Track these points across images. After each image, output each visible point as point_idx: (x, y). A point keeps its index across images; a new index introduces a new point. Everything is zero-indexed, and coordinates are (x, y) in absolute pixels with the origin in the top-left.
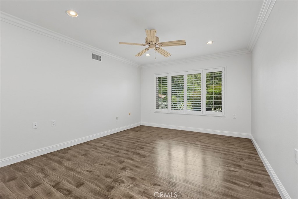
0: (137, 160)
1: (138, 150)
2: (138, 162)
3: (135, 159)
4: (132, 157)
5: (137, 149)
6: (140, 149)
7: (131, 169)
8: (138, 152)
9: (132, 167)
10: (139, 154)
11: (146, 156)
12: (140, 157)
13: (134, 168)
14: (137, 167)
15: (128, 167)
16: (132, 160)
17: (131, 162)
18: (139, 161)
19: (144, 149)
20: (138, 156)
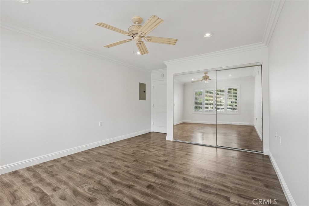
0: (156, 168)
1: (157, 182)
2: (156, 166)
3: (159, 169)
4: (163, 171)
5: (157, 184)
6: (154, 184)
7: (160, 160)
8: (156, 178)
9: (160, 162)
10: (155, 175)
11: (146, 172)
12: (153, 171)
13: (158, 161)
14: (156, 162)
15: (163, 162)
16: (161, 168)
17: (162, 166)
18: (154, 167)
19: (147, 184)
20: (156, 173)
